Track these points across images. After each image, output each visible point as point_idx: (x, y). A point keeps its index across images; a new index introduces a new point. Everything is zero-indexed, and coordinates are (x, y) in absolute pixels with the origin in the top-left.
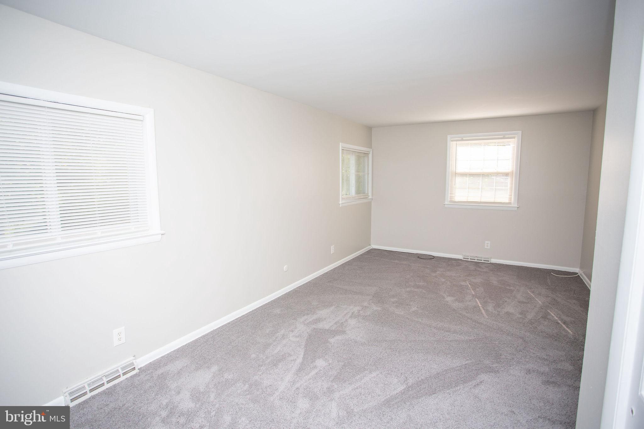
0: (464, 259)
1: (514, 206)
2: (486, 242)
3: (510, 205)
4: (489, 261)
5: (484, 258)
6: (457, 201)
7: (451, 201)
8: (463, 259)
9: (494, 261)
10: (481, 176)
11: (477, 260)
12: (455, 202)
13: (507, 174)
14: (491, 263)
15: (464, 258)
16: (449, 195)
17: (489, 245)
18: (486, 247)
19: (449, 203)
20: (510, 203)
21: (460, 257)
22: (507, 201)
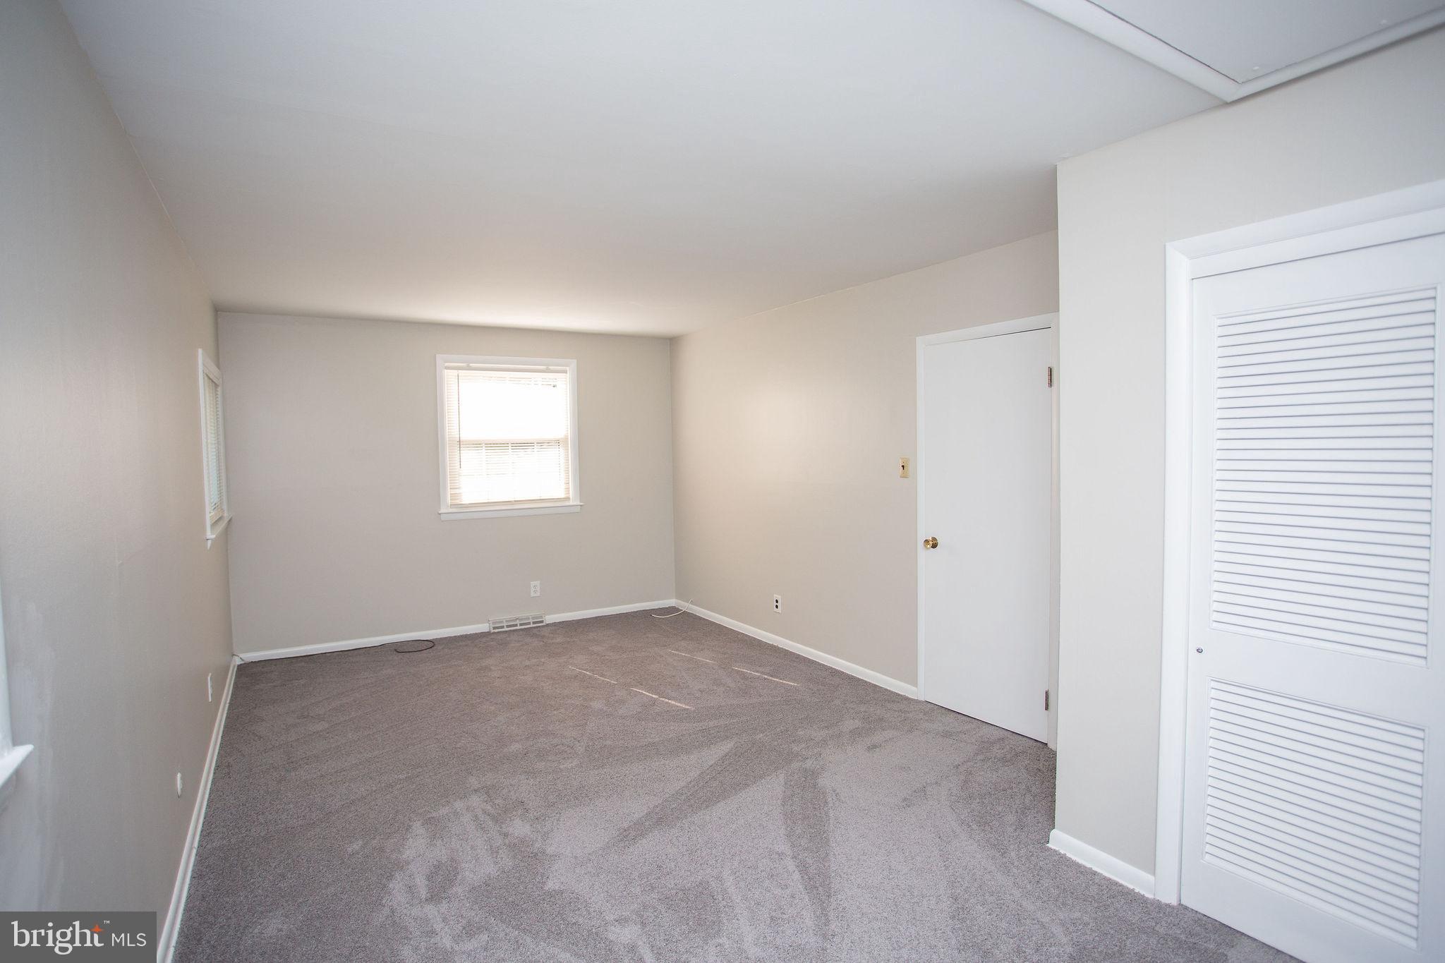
0: (497, 631)
1: (575, 503)
2: (533, 583)
3: (567, 503)
4: (542, 622)
5: (533, 618)
6: (468, 503)
7: (453, 505)
8: (493, 631)
9: (550, 619)
10: (510, 447)
11: (521, 625)
12: (462, 506)
13: (558, 442)
14: (547, 625)
15: (494, 628)
16: (449, 492)
17: (538, 589)
18: (532, 594)
19: (451, 510)
20: (567, 499)
21: (483, 627)
22: (561, 494)
